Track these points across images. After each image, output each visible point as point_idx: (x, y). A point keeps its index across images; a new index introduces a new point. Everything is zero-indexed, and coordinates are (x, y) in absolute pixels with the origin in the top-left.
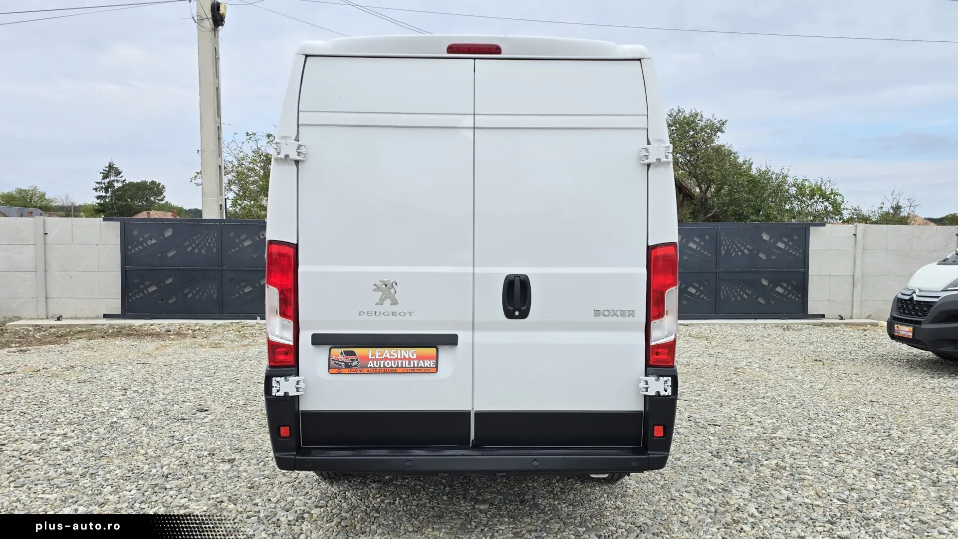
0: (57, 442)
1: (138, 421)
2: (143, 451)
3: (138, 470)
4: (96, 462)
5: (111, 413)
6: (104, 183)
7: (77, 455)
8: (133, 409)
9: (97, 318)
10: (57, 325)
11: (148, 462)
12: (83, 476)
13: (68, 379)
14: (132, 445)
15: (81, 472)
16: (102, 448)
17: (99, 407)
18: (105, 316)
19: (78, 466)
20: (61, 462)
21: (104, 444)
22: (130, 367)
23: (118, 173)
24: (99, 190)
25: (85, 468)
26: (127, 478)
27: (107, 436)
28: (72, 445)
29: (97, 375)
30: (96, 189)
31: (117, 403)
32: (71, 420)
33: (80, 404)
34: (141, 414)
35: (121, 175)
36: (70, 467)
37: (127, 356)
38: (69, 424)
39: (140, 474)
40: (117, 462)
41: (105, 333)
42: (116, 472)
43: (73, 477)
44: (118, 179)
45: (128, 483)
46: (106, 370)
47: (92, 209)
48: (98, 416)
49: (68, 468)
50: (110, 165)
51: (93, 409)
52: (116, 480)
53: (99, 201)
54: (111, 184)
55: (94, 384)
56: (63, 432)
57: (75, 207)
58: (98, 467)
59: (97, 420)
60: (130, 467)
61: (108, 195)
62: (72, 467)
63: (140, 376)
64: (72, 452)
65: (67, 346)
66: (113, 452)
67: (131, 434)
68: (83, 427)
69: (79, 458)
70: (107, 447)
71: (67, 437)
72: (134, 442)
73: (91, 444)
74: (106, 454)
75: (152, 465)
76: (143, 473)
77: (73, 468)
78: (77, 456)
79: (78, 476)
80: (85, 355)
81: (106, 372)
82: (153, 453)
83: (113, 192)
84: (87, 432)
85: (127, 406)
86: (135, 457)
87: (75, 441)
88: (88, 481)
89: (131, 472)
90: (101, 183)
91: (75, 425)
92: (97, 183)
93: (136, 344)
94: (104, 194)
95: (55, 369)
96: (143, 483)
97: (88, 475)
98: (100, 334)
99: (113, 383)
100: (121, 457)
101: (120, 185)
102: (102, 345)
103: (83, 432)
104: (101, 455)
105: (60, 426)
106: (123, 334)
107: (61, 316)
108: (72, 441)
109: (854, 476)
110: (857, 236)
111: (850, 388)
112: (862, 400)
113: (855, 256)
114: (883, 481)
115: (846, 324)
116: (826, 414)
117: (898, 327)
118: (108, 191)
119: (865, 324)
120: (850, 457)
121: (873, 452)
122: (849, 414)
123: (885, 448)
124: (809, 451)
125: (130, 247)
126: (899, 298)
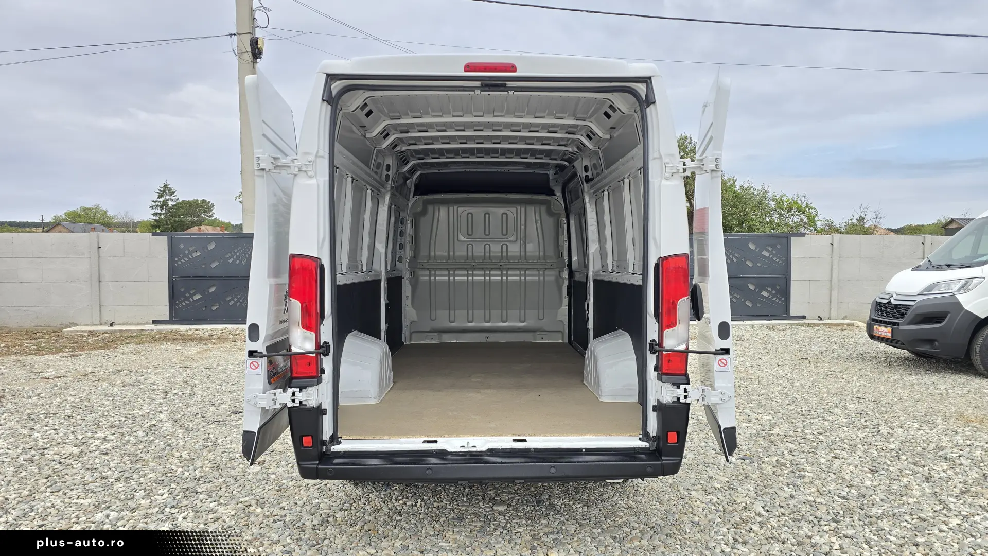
0: (96, 446)
1: (176, 424)
2: (177, 454)
3: (172, 473)
4: (132, 466)
5: (151, 416)
6: (160, 202)
7: (114, 458)
8: (172, 412)
9: (147, 323)
10: (110, 331)
11: (182, 465)
12: (118, 480)
13: (114, 383)
14: (168, 448)
15: (116, 476)
16: (140, 451)
17: (140, 410)
18: (154, 322)
19: (114, 469)
20: (98, 466)
21: (141, 447)
22: (173, 371)
23: (172, 193)
24: (154, 208)
25: (120, 472)
26: (161, 482)
27: (145, 439)
28: (110, 448)
29: (141, 379)
30: (152, 207)
31: (157, 406)
32: (112, 423)
33: (122, 407)
34: (179, 416)
35: (175, 195)
36: (106, 471)
37: (171, 360)
38: (111, 427)
39: (173, 477)
40: (152, 464)
41: (153, 338)
42: (150, 476)
43: (109, 481)
44: (172, 198)
45: (161, 487)
46: (150, 374)
47: (149, 225)
48: (139, 419)
49: (104, 472)
50: (165, 185)
51: (134, 412)
52: (149, 484)
53: (154, 218)
54: (165, 203)
55: (138, 387)
56: (103, 435)
57: (134, 223)
58: (133, 471)
59: (137, 423)
60: (164, 471)
61: (163, 212)
62: (108, 471)
63: (181, 379)
64: (110, 455)
65: (116, 350)
66: (149, 455)
67: (168, 437)
68: (123, 430)
69: (116, 462)
70: (144, 450)
71: (106, 440)
72: (170, 445)
73: (129, 447)
74: (142, 458)
75: (185, 468)
76: (176, 477)
77: (109, 472)
78: (114, 460)
79: (113, 480)
80: (132, 359)
81: (150, 376)
82: (187, 456)
83: (169, 209)
84: (126, 435)
85: (166, 409)
86: (170, 461)
87: (114, 444)
88: (121, 486)
89: (164, 476)
90: (157, 201)
91: (116, 428)
92: (153, 201)
93: (181, 348)
94: (159, 211)
95: (102, 373)
96: (175, 486)
97: (122, 479)
98: (148, 339)
99: (155, 386)
100: (156, 460)
101: (174, 203)
102: (149, 350)
103: (122, 435)
104: (138, 458)
105: (101, 429)
106: (169, 339)
107: (113, 323)
108: (111, 444)
109: (851, 472)
110: (834, 244)
111: (837, 385)
112: (849, 397)
113: (832, 263)
114: (879, 478)
115: (825, 325)
116: (817, 411)
117: (877, 328)
118: (163, 209)
119: (843, 324)
120: (844, 453)
121: (866, 448)
122: (839, 410)
123: (876, 444)
124: (806, 448)
125: (176, 259)
126: (877, 302)
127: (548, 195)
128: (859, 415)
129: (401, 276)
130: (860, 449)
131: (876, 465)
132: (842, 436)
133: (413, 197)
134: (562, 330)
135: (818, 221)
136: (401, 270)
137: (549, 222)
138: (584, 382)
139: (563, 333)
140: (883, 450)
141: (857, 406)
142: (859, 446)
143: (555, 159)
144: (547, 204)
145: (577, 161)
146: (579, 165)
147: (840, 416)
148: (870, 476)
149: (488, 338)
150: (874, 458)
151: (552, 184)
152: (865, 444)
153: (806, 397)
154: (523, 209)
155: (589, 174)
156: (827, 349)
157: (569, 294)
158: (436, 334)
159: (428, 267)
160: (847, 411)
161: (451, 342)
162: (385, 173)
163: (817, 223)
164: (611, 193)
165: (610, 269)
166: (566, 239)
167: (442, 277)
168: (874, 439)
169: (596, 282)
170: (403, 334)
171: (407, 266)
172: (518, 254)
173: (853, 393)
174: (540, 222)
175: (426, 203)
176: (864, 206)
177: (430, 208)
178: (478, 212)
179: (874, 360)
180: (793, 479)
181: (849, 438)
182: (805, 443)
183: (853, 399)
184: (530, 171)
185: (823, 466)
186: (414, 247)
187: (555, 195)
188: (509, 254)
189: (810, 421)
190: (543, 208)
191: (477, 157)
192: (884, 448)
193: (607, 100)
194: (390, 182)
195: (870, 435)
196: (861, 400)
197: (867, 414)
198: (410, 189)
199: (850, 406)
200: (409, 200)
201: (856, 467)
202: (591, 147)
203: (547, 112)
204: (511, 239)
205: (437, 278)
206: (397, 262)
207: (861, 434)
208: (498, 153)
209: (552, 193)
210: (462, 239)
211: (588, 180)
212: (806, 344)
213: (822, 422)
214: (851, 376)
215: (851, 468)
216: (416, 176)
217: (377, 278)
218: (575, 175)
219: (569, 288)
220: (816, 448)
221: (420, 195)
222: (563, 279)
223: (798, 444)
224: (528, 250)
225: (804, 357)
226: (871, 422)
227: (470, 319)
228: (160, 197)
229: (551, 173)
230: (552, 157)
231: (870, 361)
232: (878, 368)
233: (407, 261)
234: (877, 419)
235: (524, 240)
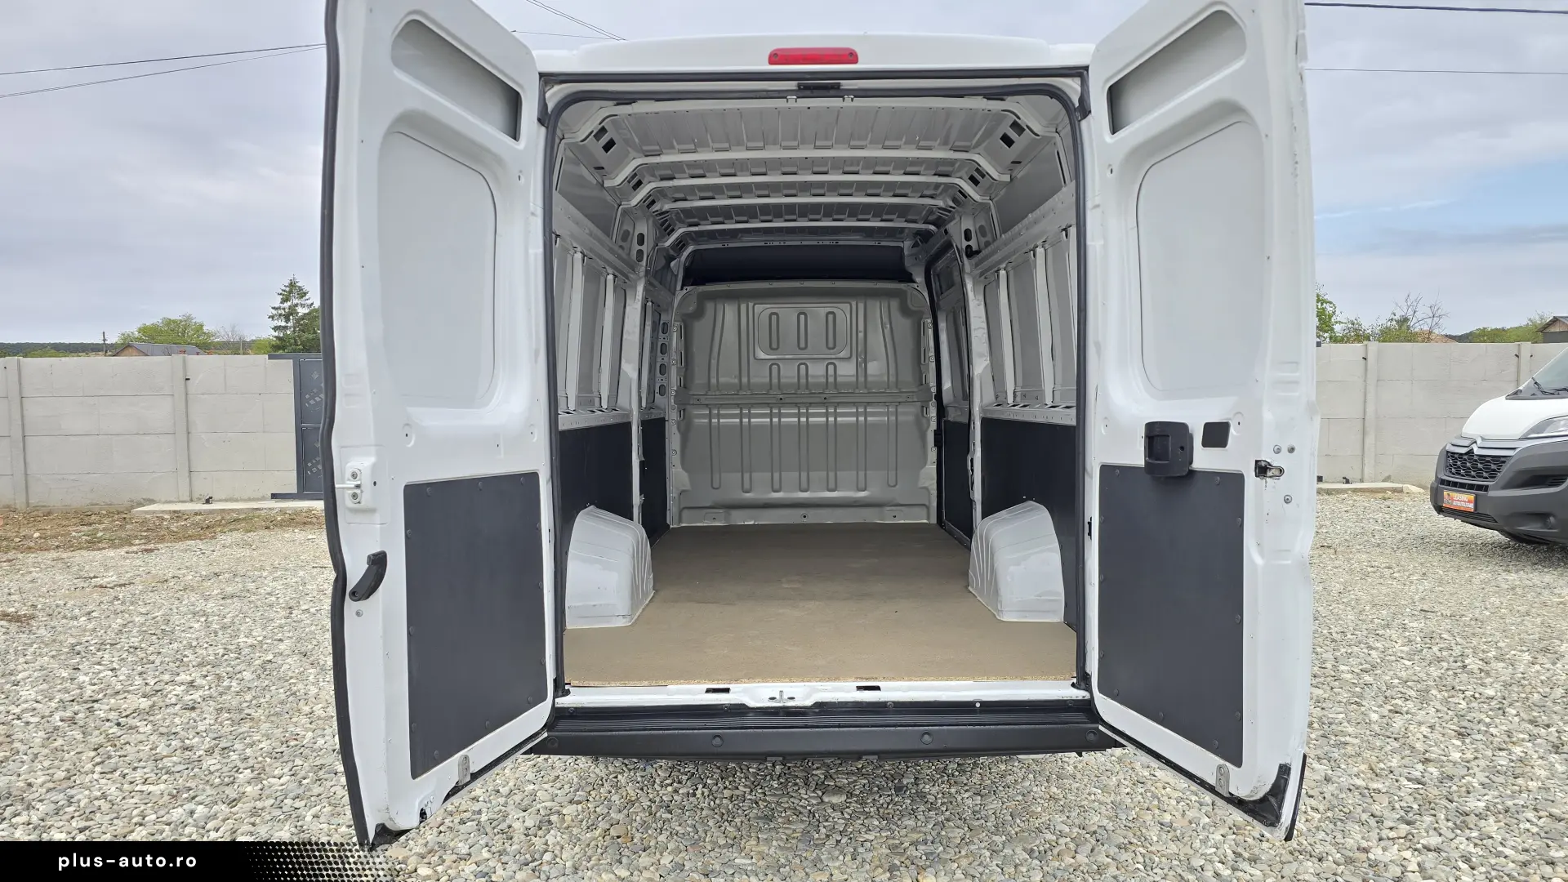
0: (177, 695)
1: (304, 659)
2: (307, 709)
3: (296, 740)
4: (232, 729)
5: (265, 646)
6: (284, 309)
7: (205, 716)
8: (299, 639)
9: (263, 499)
10: (205, 510)
11: (313, 726)
12: (210, 752)
13: (208, 593)
14: (291, 699)
15: (207, 746)
16: (246, 705)
17: (248, 637)
18: (274, 496)
19: (205, 735)
20: (178, 729)
21: (248, 697)
22: (301, 573)
23: (302, 294)
24: (276, 318)
25: (215, 739)
26: (278, 755)
27: (255, 684)
28: (199, 700)
29: (251, 586)
30: (272, 317)
31: (276, 631)
32: (203, 658)
33: (220, 633)
34: (310, 647)
35: (307, 297)
36: (191, 737)
37: (298, 556)
38: (201, 665)
39: (298, 747)
40: (265, 727)
41: (272, 522)
42: (261, 746)
43: (195, 754)
44: (303, 303)
45: (278, 764)
46: (265, 578)
47: (268, 345)
48: (246, 651)
49: (188, 739)
50: (292, 281)
51: (239, 640)
52: (260, 759)
53: (276, 334)
54: (292, 311)
55: (246, 600)
56: (189, 678)
57: (244, 343)
58: (234, 737)
59: (243, 658)
60: (284, 737)
61: (289, 325)
62: (194, 737)
63: (315, 587)
64: (198, 711)
65: (214, 542)
66: (260, 711)
67: (292, 681)
68: (221, 670)
69: (207, 721)
70: (253, 702)
71: (194, 686)
72: (295, 693)
73: (230, 697)
74: (249, 715)
75: (319, 732)
76: (303, 746)
77: (196, 739)
78: (205, 719)
79: (201, 752)
80: (239, 556)
81: (266, 582)
82: (321, 712)
83: (298, 321)
84: (226, 678)
85: (290, 635)
86: (294, 720)
87: (206, 693)
88: (214, 761)
89: (285, 745)
90: (280, 307)
91: (209, 667)
92: (274, 308)
93: (314, 537)
94: (283, 324)
95: (191, 577)
96: (300, 763)
97: (217, 751)
98: (264, 523)
99: (273, 599)
100: (272, 718)
101: (306, 310)
102: (265, 540)
103: (219, 677)
104: (242, 716)
105: (185, 669)
106: (297, 523)
107: (211, 498)
108: (201, 693)
109: (1424, 736)
110: (1368, 359)
111: (1384, 590)
112: (1408, 610)
113: (1365, 389)
114: (1474, 746)
115: (1355, 490)
116: (1356, 633)
117: (1449, 495)
118: (289, 320)
119: (1383, 490)
120: (1410, 704)
121: (1446, 695)
122: (1393, 631)
123: (1463, 688)
124: (1344, 696)
125: (307, 396)
126: (1448, 452)
127: (901, 281)
128: (1427, 640)
129: (664, 418)
130: (1436, 697)
131: (1465, 724)
132: (1403, 674)
133: (682, 289)
134: (927, 503)
135: (1336, 322)
136: (663, 407)
137: (904, 324)
138: (970, 588)
139: (928, 508)
140: (1475, 698)
141: (1423, 624)
142: (1434, 692)
143: (915, 222)
144: (901, 295)
145: (952, 223)
146: (956, 229)
147: (1396, 642)
148: (1458, 743)
149: (805, 517)
150: (1462, 713)
151: (908, 263)
152: (1444, 688)
153: (1336, 610)
154: (861, 306)
155: (973, 243)
156: (1362, 531)
157: (937, 443)
158: (721, 511)
159: (707, 402)
160: (1408, 634)
161: (746, 523)
162: (636, 247)
163: (1334, 327)
164: (1011, 273)
165: (1010, 400)
166: (932, 353)
167: (729, 419)
168: (1457, 680)
169: (986, 422)
170: (668, 512)
171: (672, 401)
172: (854, 379)
173: (1414, 603)
174: (888, 326)
175: (703, 298)
176: (1412, 298)
177: (710, 306)
178: (787, 312)
179: (1443, 548)
180: (1326, 748)
181: (1415, 678)
182: (1342, 688)
183: (1416, 613)
184: (872, 243)
185: (1376, 728)
186: (684, 370)
187: (914, 282)
188: (839, 379)
189: (1345, 650)
190: (895, 304)
191: (786, 221)
192: (1477, 695)
193: (1009, 113)
194: (644, 263)
195: (1451, 673)
196: (1429, 615)
197: (1441, 638)
198: (676, 276)
199: (1411, 625)
200: (674, 294)
201: (1432, 727)
202: (977, 197)
203: (904, 140)
204: (842, 355)
205: (721, 420)
206: (657, 395)
207: (1435, 672)
208: (819, 214)
209: (908, 278)
210: (762, 355)
211: (970, 253)
212: (1328, 523)
213: (1366, 651)
214: (1407, 573)
215: (1425, 730)
216: (685, 254)
217: (625, 421)
218: (948, 246)
219: (937, 433)
220: (1361, 696)
221: (692, 285)
222: (928, 420)
223: (1329, 688)
224: (869, 372)
225: (1326, 544)
226: (1450, 652)
227: (776, 486)
228: (284, 301)
229: (907, 245)
230: (910, 217)
231: (1438, 549)
232: (1452, 561)
233: (674, 393)
234: (1459, 647)
235: (863, 358)
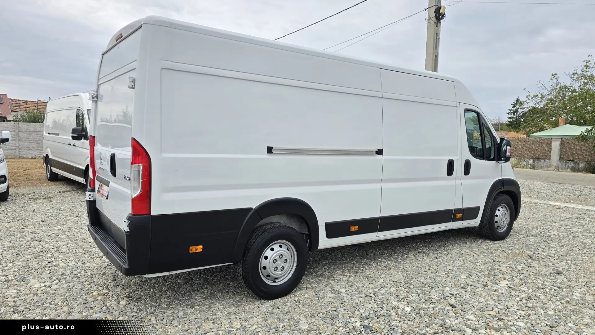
6: (513, 110)
23: (521, 104)
24: (510, 114)
30: (508, 113)
47: (507, 124)
50: (517, 100)
53: (509, 120)
54: (517, 109)
61: (515, 116)
90: (511, 110)
92: (509, 110)
94: (512, 116)
101: (522, 110)
118: (515, 114)
228: (514, 107)
